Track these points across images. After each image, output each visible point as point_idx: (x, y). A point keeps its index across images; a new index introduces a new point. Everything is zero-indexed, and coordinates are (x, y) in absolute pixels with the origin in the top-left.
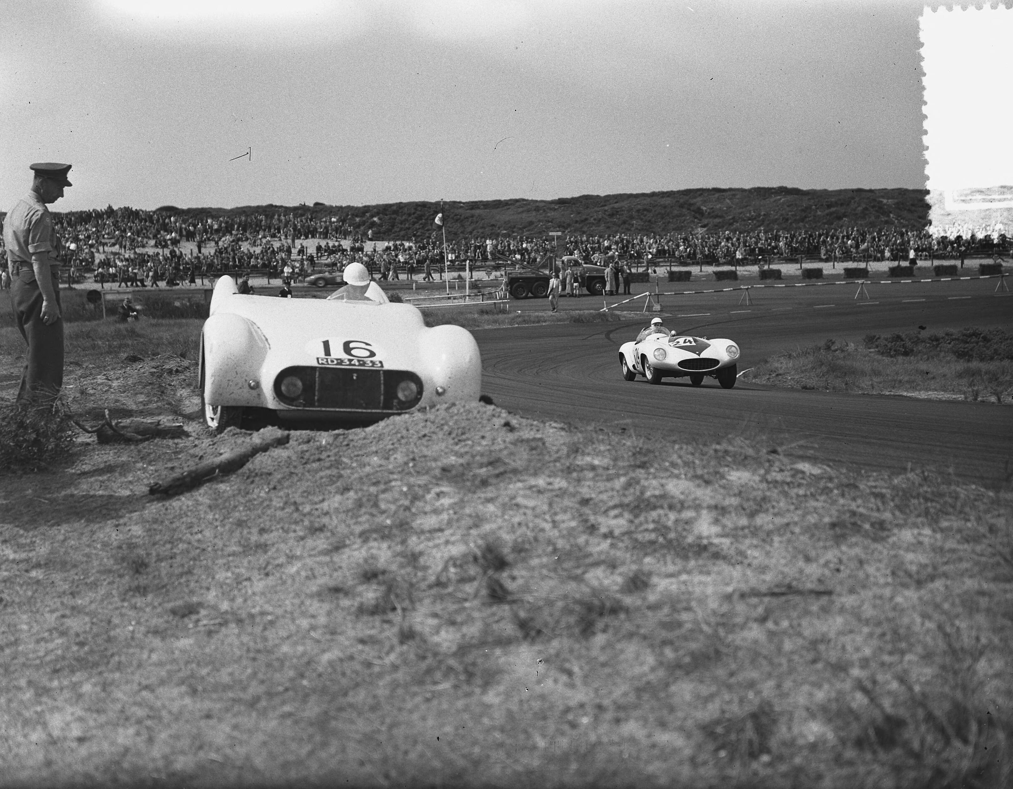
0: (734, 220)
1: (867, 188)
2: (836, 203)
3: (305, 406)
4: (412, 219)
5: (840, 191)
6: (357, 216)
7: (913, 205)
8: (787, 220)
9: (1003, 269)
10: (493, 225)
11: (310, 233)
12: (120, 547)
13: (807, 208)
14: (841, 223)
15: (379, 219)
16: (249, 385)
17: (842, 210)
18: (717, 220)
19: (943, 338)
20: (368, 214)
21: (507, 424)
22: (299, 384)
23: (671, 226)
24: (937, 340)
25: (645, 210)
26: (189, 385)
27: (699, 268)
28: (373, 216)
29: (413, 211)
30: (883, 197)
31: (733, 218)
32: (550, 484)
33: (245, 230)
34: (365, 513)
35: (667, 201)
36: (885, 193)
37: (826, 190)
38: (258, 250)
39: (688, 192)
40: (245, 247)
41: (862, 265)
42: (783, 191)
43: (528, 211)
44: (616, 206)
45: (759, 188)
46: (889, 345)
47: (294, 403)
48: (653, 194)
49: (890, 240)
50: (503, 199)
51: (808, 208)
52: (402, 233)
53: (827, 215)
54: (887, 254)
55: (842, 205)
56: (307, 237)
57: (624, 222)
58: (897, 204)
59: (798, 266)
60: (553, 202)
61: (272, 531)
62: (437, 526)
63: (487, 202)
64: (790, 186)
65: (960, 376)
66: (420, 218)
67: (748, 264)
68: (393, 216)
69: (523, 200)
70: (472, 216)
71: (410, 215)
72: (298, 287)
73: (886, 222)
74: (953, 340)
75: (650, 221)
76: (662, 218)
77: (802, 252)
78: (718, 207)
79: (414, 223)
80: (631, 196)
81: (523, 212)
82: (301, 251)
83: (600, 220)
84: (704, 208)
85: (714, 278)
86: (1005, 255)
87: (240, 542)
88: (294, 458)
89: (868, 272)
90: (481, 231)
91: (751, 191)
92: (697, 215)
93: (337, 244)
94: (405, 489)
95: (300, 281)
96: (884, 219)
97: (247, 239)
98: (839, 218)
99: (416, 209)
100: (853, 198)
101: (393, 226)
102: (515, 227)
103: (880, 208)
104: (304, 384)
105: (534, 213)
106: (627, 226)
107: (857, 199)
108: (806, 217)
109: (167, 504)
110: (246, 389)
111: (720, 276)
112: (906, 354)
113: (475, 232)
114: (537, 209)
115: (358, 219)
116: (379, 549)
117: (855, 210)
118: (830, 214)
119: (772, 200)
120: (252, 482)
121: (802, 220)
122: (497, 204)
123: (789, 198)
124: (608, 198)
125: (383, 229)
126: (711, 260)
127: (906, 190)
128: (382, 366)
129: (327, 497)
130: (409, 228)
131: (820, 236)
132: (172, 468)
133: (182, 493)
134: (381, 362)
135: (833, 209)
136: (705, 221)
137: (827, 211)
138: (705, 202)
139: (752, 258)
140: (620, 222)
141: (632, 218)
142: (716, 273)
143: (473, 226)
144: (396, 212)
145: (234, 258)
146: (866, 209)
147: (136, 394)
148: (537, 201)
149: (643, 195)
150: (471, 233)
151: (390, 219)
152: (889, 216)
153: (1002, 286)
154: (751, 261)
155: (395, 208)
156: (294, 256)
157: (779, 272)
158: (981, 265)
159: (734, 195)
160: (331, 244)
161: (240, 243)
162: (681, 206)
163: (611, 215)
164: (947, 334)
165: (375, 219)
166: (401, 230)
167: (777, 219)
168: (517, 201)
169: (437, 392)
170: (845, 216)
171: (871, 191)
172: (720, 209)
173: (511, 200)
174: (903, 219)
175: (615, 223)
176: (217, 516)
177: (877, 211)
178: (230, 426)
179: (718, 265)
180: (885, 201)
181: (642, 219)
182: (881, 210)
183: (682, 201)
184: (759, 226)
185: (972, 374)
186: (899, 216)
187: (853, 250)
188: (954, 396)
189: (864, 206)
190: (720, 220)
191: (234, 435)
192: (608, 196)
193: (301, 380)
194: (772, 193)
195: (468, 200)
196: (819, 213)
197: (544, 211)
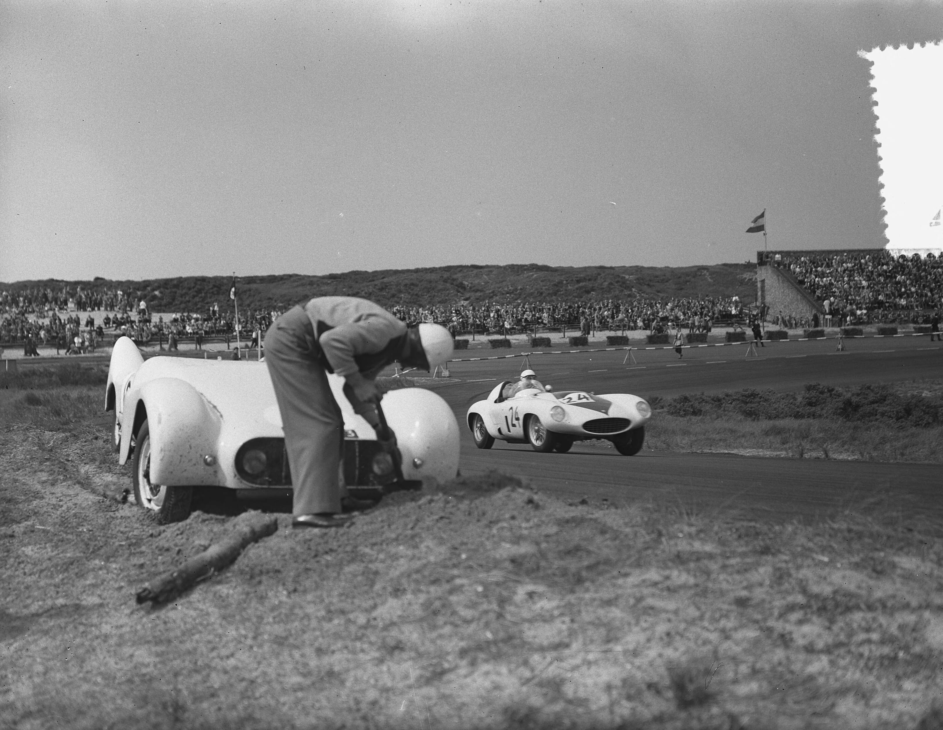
0: (494, 294)
1: (608, 265)
2: (585, 278)
3: (270, 483)
4: (192, 292)
5: (585, 268)
6: (138, 290)
7: (650, 281)
8: (542, 293)
9: (746, 336)
10: (270, 299)
11: (96, 305)
12: (130, 681)
13: (559, 283)
14: (589, 296)
15: (161, 292)
16: (205, 461)
17: (589, 284)
18: (478, 294)
19: (724, 398)
20: (149, 288)
21: (530, 501)
22: (263, 456)
23: (437, 299)
24: (719, 400)
25: (412, 284)
26: (93, 460)
27: (472, 337)
28: (154, 290)
29: (193, 285)
30: (623, 273)
31: (493, 292)
32: (667, 578)
33: (30, 303)
34: (445, 623)
35: (433, 276)
36: (625, 270)
37: (572, 267)
38: (47, 322)
39: (448, 269)
40: (31, 318)
41: (619, 333)
42: (534, 267)
43: (303, 285)
44: (385, 280)
45: (513, 265)
46: (678, 406)
47: (258, 481)
48: (417, 271)
49: (642, 312)
50: (277, 274)
51: (561, 282)
52: (183, 306)
53: (577, 289)
54: (640, 323)
55: (590, 280)
56: (93, 309)
57: (393, 296)
58: (638, 279)
59: (562, 335)
60: (324, 277)
61: (333, 652)
62: (557, 640)
63: (262, 277)
64: (540, 263)
65: (767, 433)
66: (199, 291)
67: (515, 334)
68: (174, 290)
69: (297, 275)
70: (250, 290)
71: (190, 289)
72: (87, 357)
73: (629, 296)
74: (734, 400)
75: (416, 295)
76: (428, 292)
77: (565, 323)
78: (476, 282)
79: (194, 297)
80: (396, 272)
81: (297, 286)
82: (90, 322)
83: (370, 294)
84: (466, 283)
85: (490, 345)
86: (742, 324)
87: (296, 668)
88: (298, 549)
89: (628, 339)
90: (258, 304)
91: (505, 268)
92: (460, 289)
93: (125, 316)
94: (480, 589)
95: (90, 352)
96: (627, 292)
97: (33, 311)
98: (588, 292)
99: (196, 284)
100: (599, 274)
101: (174, 300)
102: (290, 300)
103: (624, 283)
104: (268, 458)
105: (308, 287)
106: (396, 299)
107: (603, 275)
108: (558, 291)
109: (163, 613)
110: (202, 466)
111: (495, 344)
112: (694, 413)
113: (252, 305)
114: (311, 283)
115: (139, 293)
116: (499, 674)
117: (601, 285)
118: (581, 288)
119: (525, 276)
120: (260, 582)
121: (555, 294)
122: (272, 279)
123: (541, 274)
124: (375, 273)
125: (164, 302)
126: (482, 329)
127: (643, 268)
128: (356, 436)
129: (378, 601)
130: (189, 301)
131: (579, 307)
132: (142, 566)
133: (173, 599)
134: (353, 431)
135: (581, 284)
136: (468, 295)
137: (576, 286)
138: (465, 277)
139: (519, 327)
140: (389, 295)
141: (400, 292)
142: (491, 342)
143: (251, 299)
144: (176, 286)
145: (22, 329)
146: (611, 284)
147: (35, 472)
148: (309, 276)
149: (408, 271)
150: (249, 305)
151: (171, 293)
152: (632, 291)
153: (751, 352)
154: (519, 330)
155: (175, 282)
156: (82, 327)
157: (548, 340)
158: (727, 333)
159: (491, 271)
160: (119, 316)
161: (26, 315)
162: (445, 281)
163: (381, 289)
164: (727, 395)
165: (157, 293)
166: (181, 303)
167: (532, 294)
168: (290, 276)
169: (415, 464)
170: (593, 290)
171: (611, 268)
172: (479, 284)
173: (284, 275)
174: (644, 293)
175: (384, 297)
176: (243, 632)
177: (621, 286)
178: (195, 510)
179: (489, 334)
180: (627, 277)
181: (409, 293)
182: (624, 285)
183: (445, 276)
184: (516, 299)
185: (777, 431)
186: (640, 291)
187: (610, 320)
188: (775, 453)
189: (609, 281)
190: (481, 294)
191: (204, 521)
192: (375, 272)
193: (266, 453)
194: (525, 270)
195: (243, 276)
196: (570, 287)
197: (318, 285)
